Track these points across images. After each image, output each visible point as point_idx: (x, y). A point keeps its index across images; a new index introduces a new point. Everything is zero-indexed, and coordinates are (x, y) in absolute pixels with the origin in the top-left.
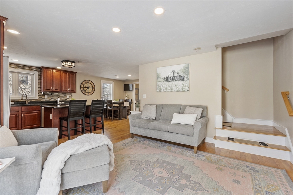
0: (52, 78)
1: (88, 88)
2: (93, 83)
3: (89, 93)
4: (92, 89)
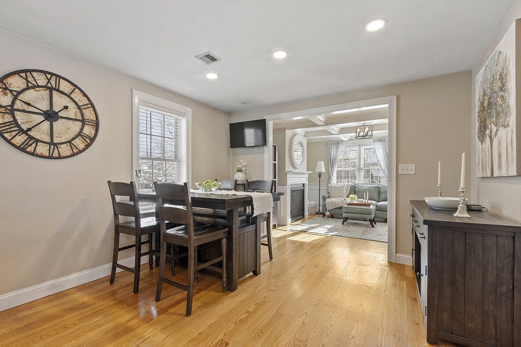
1: (51, 116)
2: (85, 95)
3: (55, 145)
4: (82, 129)
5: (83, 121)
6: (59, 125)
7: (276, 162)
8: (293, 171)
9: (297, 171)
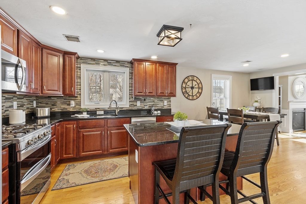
0: (144, 75)
1: (192, 88)
2: (199, 80)
3: (193, 96)
4: (199, 90)
5: (199, 88)
6: (194, 90)
7: (281, 96)
8: (295, 100)
9: (298, 100)
